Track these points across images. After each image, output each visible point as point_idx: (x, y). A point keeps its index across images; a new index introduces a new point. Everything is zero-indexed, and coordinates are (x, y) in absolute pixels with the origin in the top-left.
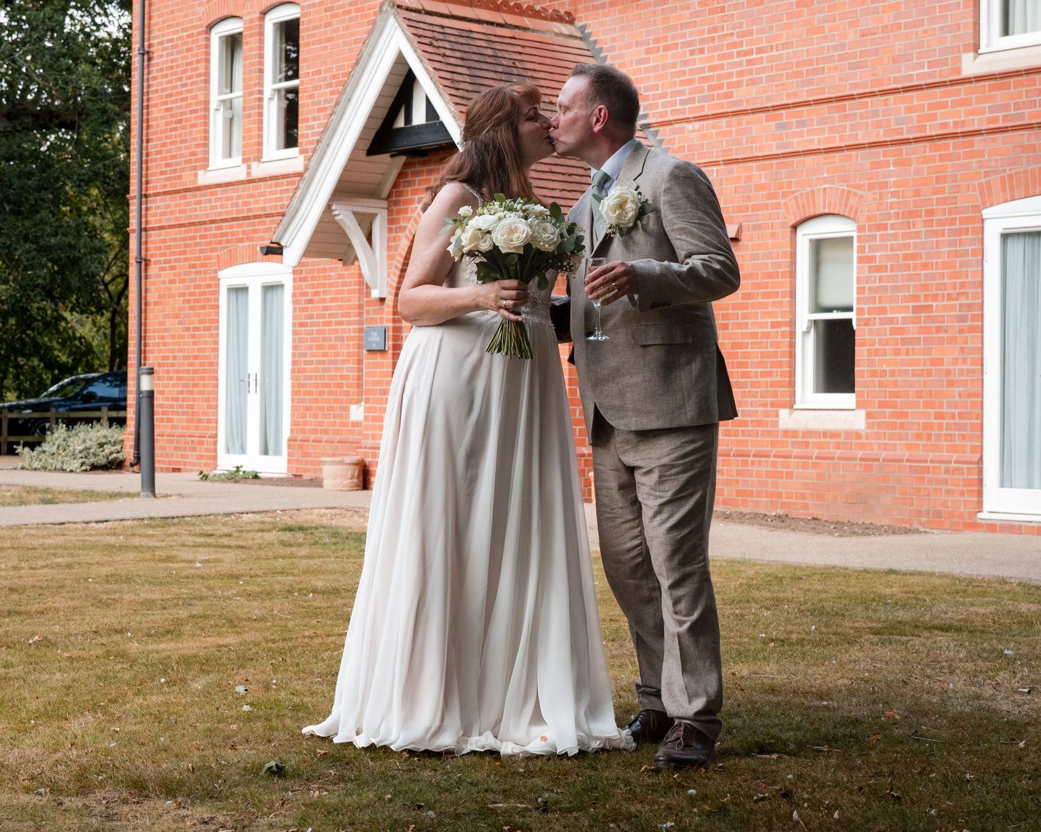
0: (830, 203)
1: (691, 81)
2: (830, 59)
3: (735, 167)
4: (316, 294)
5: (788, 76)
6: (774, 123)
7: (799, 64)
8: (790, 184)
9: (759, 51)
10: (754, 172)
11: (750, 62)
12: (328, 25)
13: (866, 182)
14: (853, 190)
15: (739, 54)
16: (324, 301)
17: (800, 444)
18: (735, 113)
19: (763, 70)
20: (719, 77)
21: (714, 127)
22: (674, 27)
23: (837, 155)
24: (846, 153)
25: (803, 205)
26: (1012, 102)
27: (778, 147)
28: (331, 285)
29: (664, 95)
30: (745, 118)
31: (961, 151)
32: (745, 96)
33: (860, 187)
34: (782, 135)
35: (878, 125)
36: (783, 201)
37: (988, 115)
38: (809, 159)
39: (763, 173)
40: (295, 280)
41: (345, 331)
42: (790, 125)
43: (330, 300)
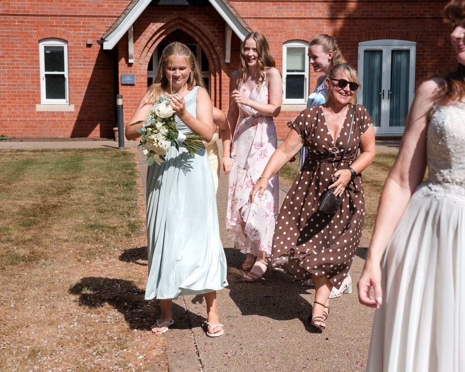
0: (300, 36)
3: (258, 20)
4: (5, 54)
6: (275, 7)
8: (283, 28)
10: (267, 23)
13: (315, 30)
14: (310, 33)
16: (13, 57)
17: (287, 116)
21: (249, 5)
23: (303, 20)
24: (306, 20)
25: (289, 36)
26: (370, 10)
27: (278, 15)
28: (17, 50)
30: (263, 3)
31: (351, 23)
33: (312, 32)
34: (280, 11)
35: (320, 12)
36: (280, 34)
37: (361, 13)
38: (291, 21)
39: (271, 23)
41: (30, 71)
42: (283, 8)
43: (18, 57)
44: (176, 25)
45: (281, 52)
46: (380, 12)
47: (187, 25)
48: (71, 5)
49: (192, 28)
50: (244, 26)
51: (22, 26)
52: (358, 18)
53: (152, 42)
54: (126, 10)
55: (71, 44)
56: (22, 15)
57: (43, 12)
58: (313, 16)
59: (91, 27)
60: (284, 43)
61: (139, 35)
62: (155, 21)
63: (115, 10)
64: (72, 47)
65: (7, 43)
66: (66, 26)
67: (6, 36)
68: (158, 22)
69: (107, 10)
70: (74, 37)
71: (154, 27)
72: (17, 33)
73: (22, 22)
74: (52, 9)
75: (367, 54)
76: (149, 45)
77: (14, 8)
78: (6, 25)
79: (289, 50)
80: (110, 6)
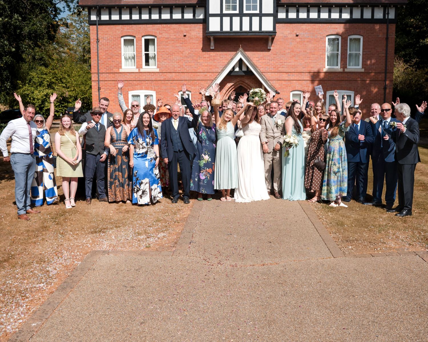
0: (298, 89)
1: (269, 66)
2: (299, 66)
3: (279, 81)
4: (164, 97)
5: (290, 67)
6: (287, 75)
7: (293, 66)
8: (290, 85)
9: (284, 62)
10: (283, 82)
11: (282, 64)
12: (167, 42)
13: (306, 86)
15: (280, 62)
16: (167, 99)
18: (279, 72)
19: (285, 66)
20: (275, 66)
21: (274, 74)
22: (265, 56)
23: (300, 81)
24: (302, 81)
25: (293, 88)
26: (332, 76)
27: (288, 79)
28: (169, 96)
29: (263, 67)
30: (281, 73)
31: (323, 83)
32: (281, 69)
33: (304, 86)
34: (289, 77)
35: (308, 77)
36: (289, 87)
37: (328, 78)
38: (294, 81)
39: (285, 83)
40: (156, 94)
42: (291, 75)
43: (169, 99)
44: (239, 84)
45: (290, 96)
46: (337, 77)
47: (244, 84)
48: (193, 75)
49: (247, 85)
50: (270, 84)
51: (172, 85)
52: (326, 80)
53: (228, 92)
54: (216, 78)
55: (193, 93)
56: (171, 80)
57: (181, 79)
58: (305, 79)
59: (202, 85)
60: (291, 92)
61: (222, 89)
62: (229, 82)
63: (212, 77)
64: (193, 94)
65: (165, 93)
66: (190, 85)
67: (165, 90)
68: (231, 82)
69: (209, 77)
70: (194, 90)
71: (229, 85)
72: (169, 88)
73: (172, 83)
74: (184, 77)
75: (331, 97)
76: (227, 93)
77: (168, 77)
78: (165, 85)
79: (294, 95)
80: (210, 75)
